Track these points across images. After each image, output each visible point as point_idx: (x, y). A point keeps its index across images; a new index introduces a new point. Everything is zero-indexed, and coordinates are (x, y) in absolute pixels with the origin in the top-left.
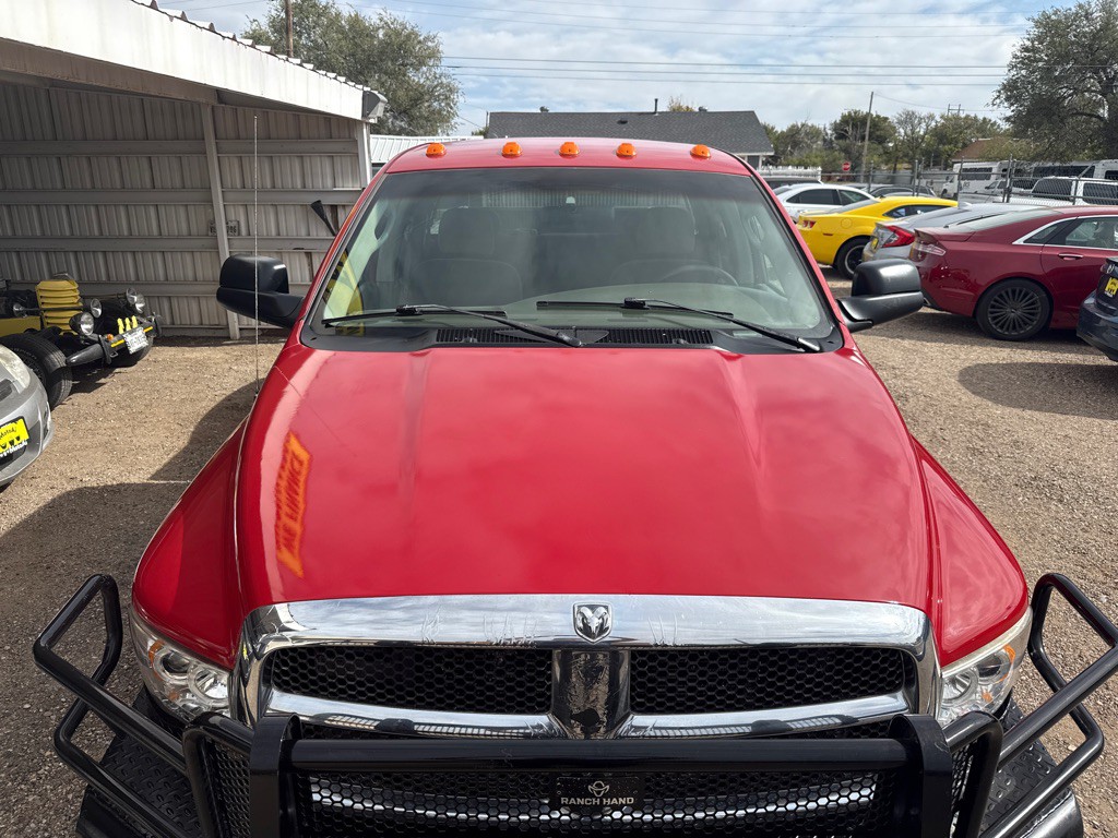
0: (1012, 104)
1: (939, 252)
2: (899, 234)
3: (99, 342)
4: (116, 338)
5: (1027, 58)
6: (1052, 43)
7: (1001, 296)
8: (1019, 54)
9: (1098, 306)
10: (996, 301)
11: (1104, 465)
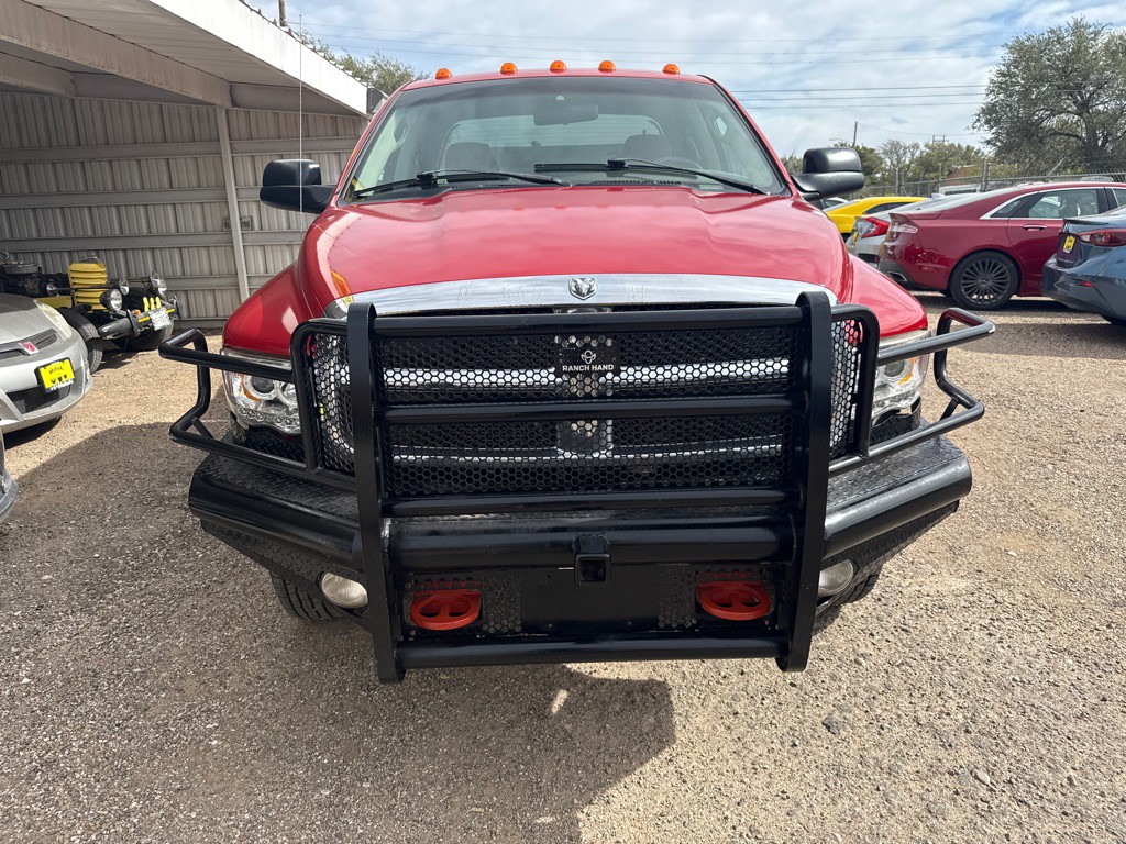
0: (992, 128)
1: (912, 230)
2: (877, 224)
3: (128, 316)
4: (142, 315)
5: (1003, 84)
6: (1027, 67)
7: (972, 268)
8: (996, 79)
9: (1059, 264)
10: (968, 273)
11: (1061, 386)
